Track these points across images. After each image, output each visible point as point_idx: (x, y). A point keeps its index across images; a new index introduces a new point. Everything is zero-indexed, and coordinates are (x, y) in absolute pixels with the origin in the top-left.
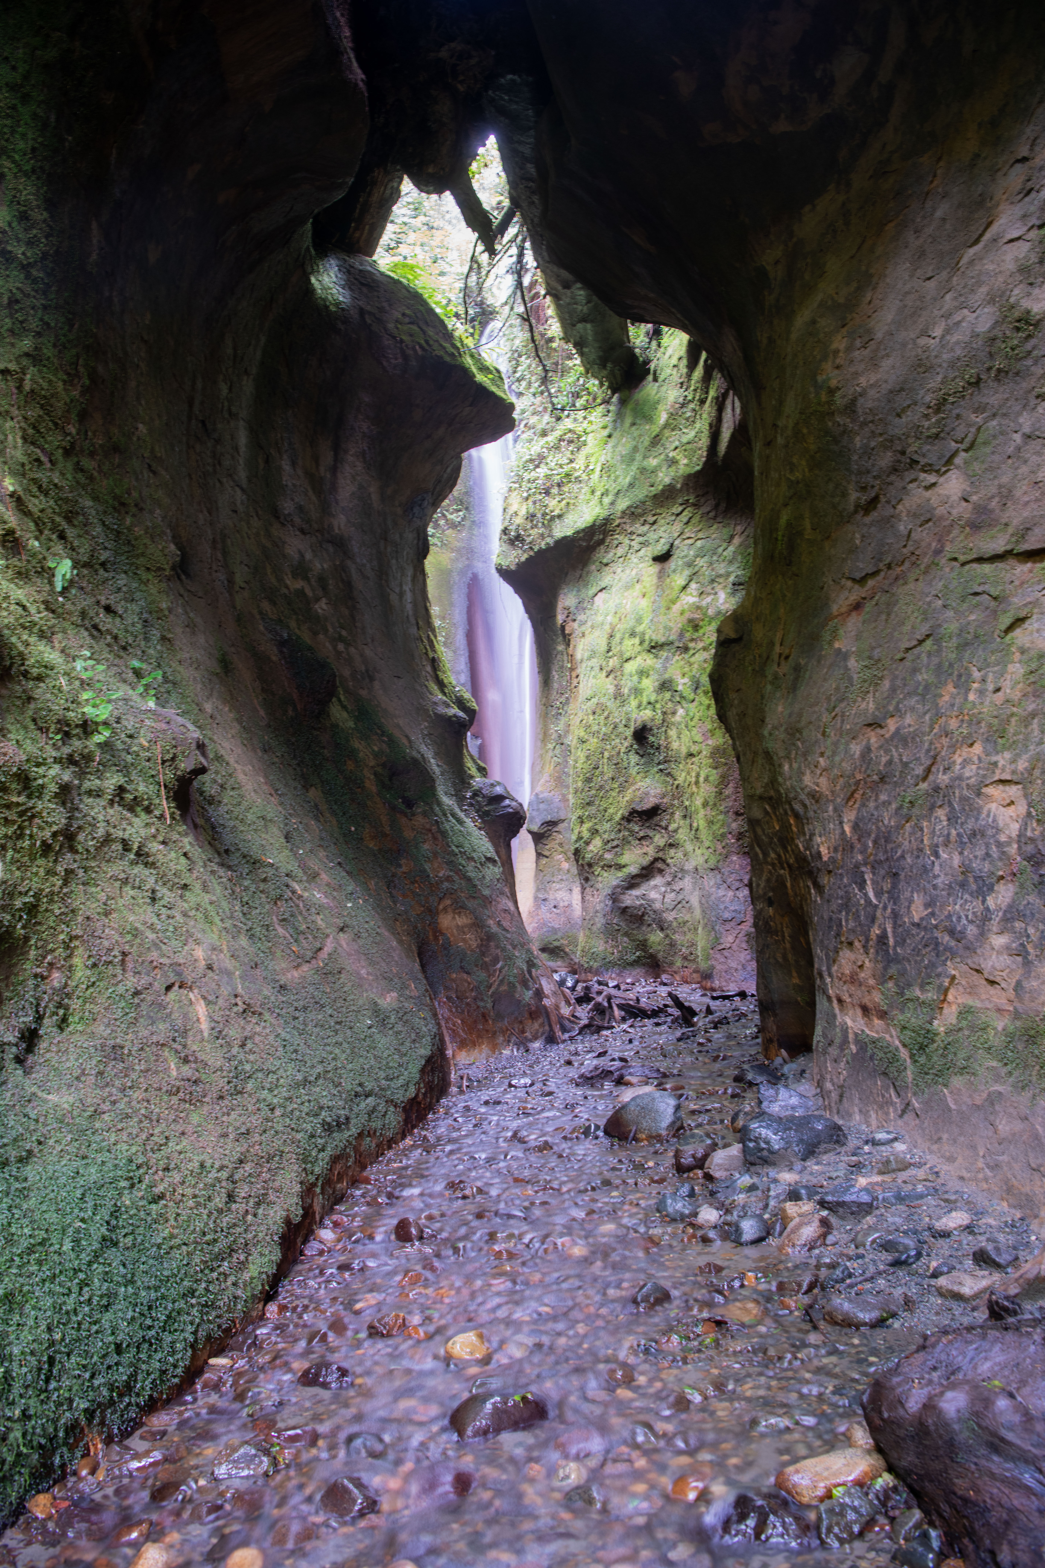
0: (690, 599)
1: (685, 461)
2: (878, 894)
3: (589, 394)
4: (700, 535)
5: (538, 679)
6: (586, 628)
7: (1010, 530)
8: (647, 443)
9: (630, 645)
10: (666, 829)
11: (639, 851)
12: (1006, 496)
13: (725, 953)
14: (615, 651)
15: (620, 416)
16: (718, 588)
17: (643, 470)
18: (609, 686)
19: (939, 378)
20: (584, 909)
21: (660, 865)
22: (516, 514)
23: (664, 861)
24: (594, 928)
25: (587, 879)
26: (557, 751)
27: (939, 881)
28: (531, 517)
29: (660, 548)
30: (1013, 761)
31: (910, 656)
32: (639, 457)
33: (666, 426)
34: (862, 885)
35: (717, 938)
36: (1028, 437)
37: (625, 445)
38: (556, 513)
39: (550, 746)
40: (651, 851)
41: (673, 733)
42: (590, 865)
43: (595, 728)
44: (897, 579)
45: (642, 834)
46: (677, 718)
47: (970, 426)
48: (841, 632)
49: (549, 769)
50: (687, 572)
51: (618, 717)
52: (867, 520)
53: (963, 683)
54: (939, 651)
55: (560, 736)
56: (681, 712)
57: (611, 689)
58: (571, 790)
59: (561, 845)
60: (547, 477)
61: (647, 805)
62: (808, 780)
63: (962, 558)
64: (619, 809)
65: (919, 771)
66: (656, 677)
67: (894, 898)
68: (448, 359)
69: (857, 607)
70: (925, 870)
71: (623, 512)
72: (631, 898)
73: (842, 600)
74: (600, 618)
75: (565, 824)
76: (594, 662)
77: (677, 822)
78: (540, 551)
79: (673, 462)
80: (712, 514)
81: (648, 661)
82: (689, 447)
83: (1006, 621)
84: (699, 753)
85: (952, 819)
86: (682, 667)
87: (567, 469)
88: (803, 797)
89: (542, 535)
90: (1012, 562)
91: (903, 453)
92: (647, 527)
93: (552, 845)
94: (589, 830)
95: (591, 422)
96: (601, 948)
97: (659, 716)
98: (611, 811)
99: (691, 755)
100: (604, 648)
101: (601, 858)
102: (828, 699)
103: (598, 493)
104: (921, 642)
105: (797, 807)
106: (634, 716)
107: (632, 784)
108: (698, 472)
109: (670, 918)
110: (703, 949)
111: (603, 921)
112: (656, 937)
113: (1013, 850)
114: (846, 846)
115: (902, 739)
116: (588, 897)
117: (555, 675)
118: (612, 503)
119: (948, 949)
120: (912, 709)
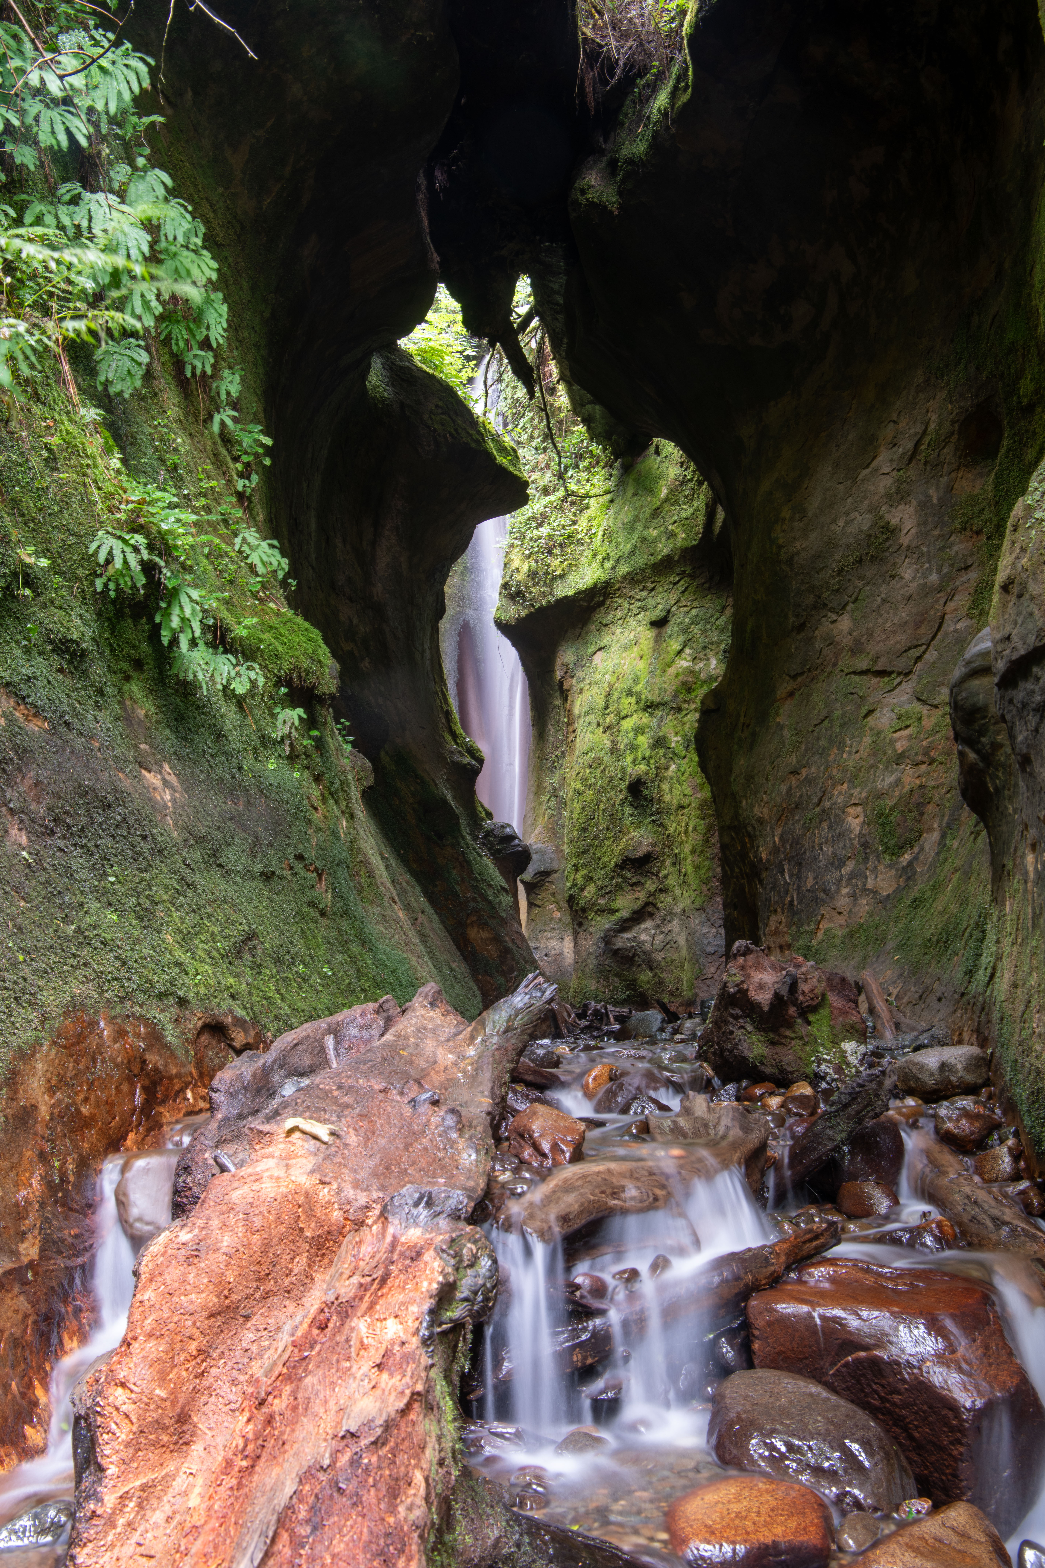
0: (684, 663)
1: (683, 535)
2: (791, 877)
3: (592, 456)
4: (695, 604)
5: (531, 731)
6: (584, 685)
7: (870, 657)
8: (647, 514)
9: (627, 704)
10: (657, 875)
11: (631, 897)
12: (870, 635)
13: (708, 982)
14: (612, 708)
15: (621, 484)
16: (710, 654)
17: (643, 540)
18: (606, 741)
19: (840, 554)
20: (576, 952)
21: (650, 909)
22: (518, 570)
23: (654, 905)
24: (587, 970)
25: (580, 924)
26: (551, 804)
27: (821, 864)
28: (532, 574)
29: (658, 613)
30: (860, 793)
31: (817, 730)
32: (640, 526)
33: (666, 500)
34: (782, 873)
35: (701, 970)
36: (884, 600)
37: (627, 514)
38: (558, 573)
39: (544, 798)
40: (642, 895)
41: (665, 787)
42: (584, 910)
43: (592, 781)
44: (813, 679)
45: (634, 880)
46: (670, 773)
47: (855, 587)
48: (781, 711)
49: (543, 821)
50: (682, 638)
51: (613, 770)
52: (799, 637)
53: (841, 747)
54: (831, 727)
55: (554, 789)
56: (673, 767)
57: (608, 745)
58: (566, 840)
59: (553, 895)
60: (550, 537)
61: (639, 854)
62: (756, 810)
63: (847, 671)
64: (612, 859)
65: (816, 800)
66: (651, 734)
67: (799, 877)
68: (473, 445)
69: (791, 694)
70: (815, 858)
71: (624, 577)
72: (623, 940)
73: (782, 690)
74: (598, 677)
75: (558, 875)
76: (591, 718)
77: (668, 868)
78: (541, 608)
79: (672, 535)
80: (706, 586)
81: (645, 719)
82: (687, 522)
83: (864, 711)
84: (689, 805)
85: (830, 827)
86: (675, 726)
87: (569, 530)
88: (753, 822)
89: (544, 593)
90: (870, 676)
91: (819, 597)
92: (645, 594)
93: (544, 895)
94: (583, 877)
95: (593, 485)
96: (593, 988)
97: (653, 771)
98: (605, 859)
99: (681, 807)
100: (601, 704)
101: (595, 903)
102: (771, 755)
103: (600, 557)
104: (823, 721)
105: (750, 829)
106: (629, 770)
107: (626, 834)
108: (694, 546)
109: (659, 958)
110: (689, 981)
111: (595, 962)
112: (645, 977)
113: (856, 842)
114: (776, 850)
115: (809, 781)
116: (582, 941)
117: (551, 729)
118: (613, 568)
119: (823, 900)
120: (816, 763)
